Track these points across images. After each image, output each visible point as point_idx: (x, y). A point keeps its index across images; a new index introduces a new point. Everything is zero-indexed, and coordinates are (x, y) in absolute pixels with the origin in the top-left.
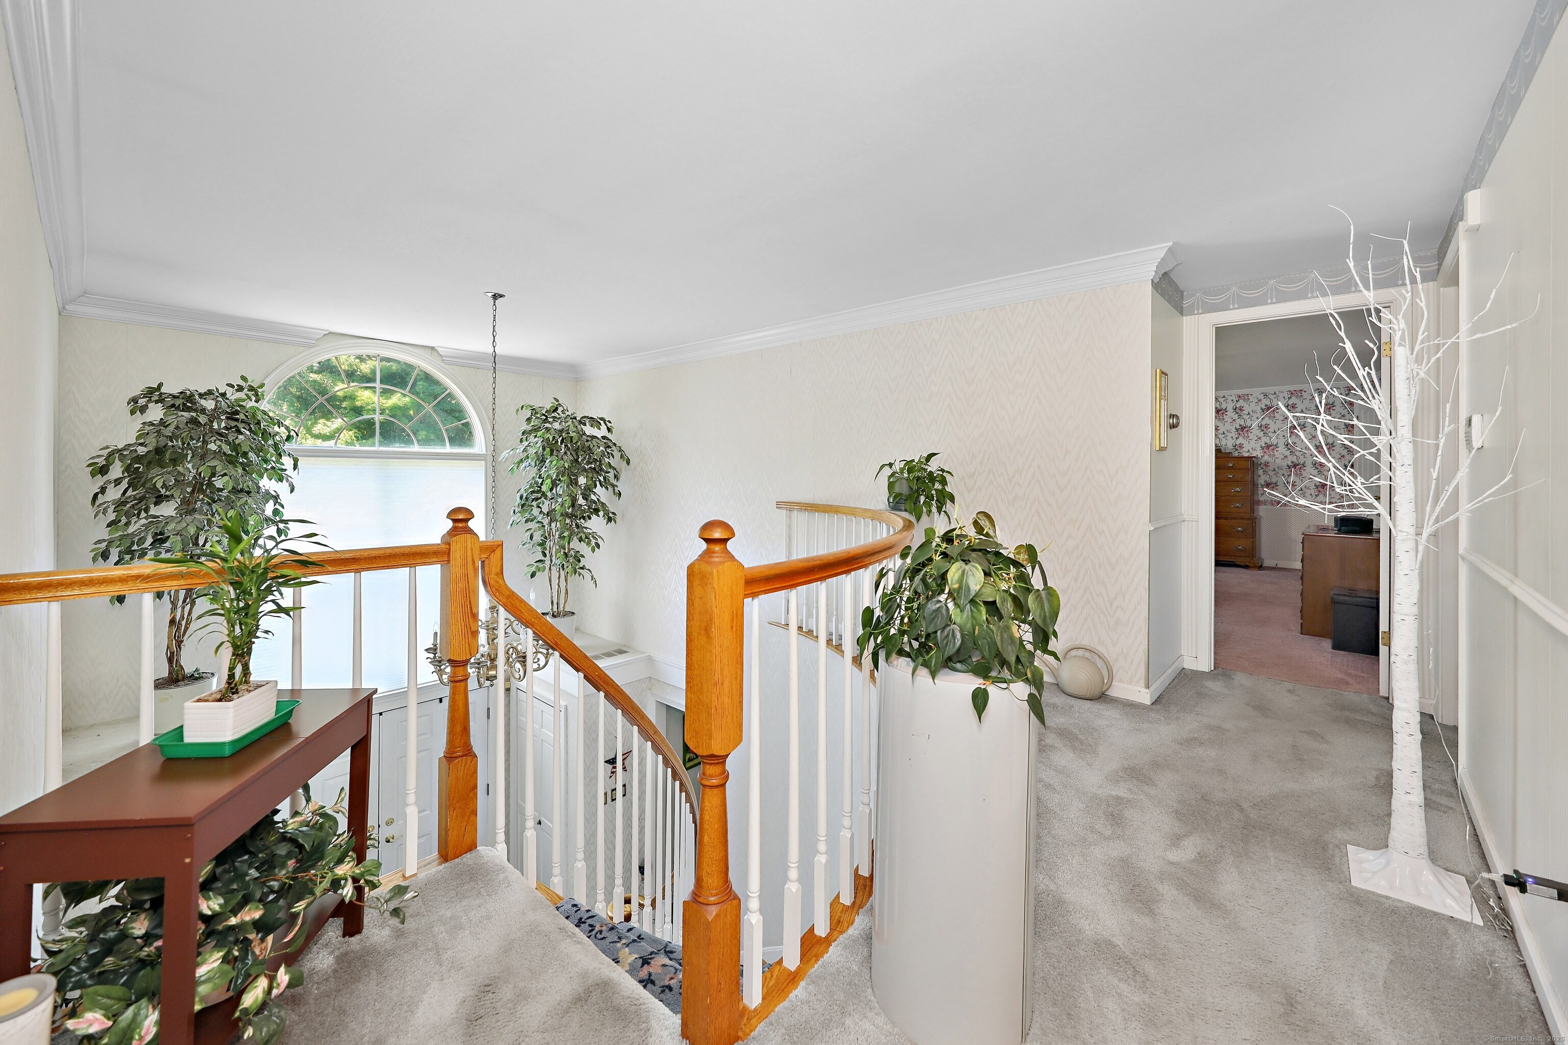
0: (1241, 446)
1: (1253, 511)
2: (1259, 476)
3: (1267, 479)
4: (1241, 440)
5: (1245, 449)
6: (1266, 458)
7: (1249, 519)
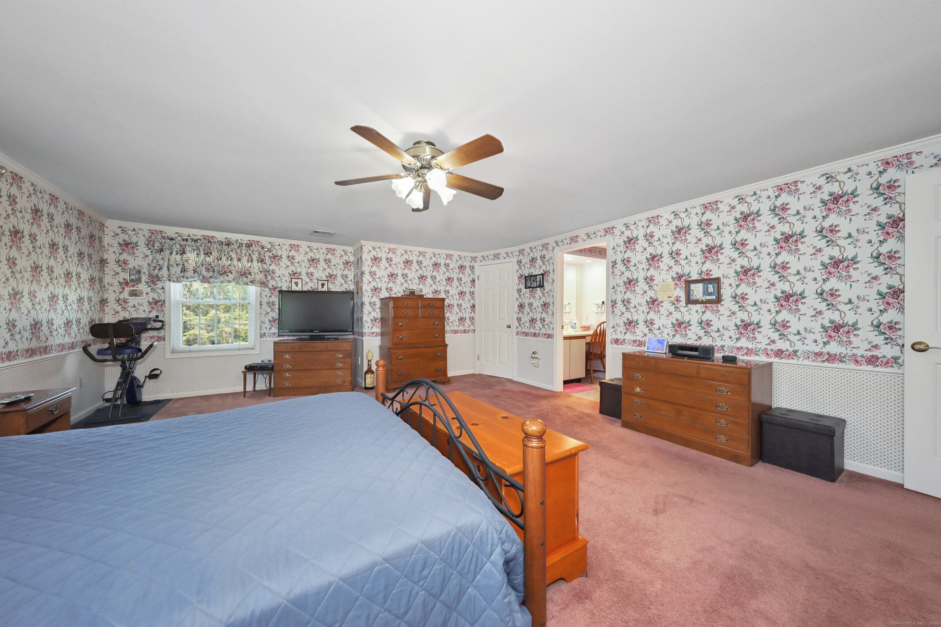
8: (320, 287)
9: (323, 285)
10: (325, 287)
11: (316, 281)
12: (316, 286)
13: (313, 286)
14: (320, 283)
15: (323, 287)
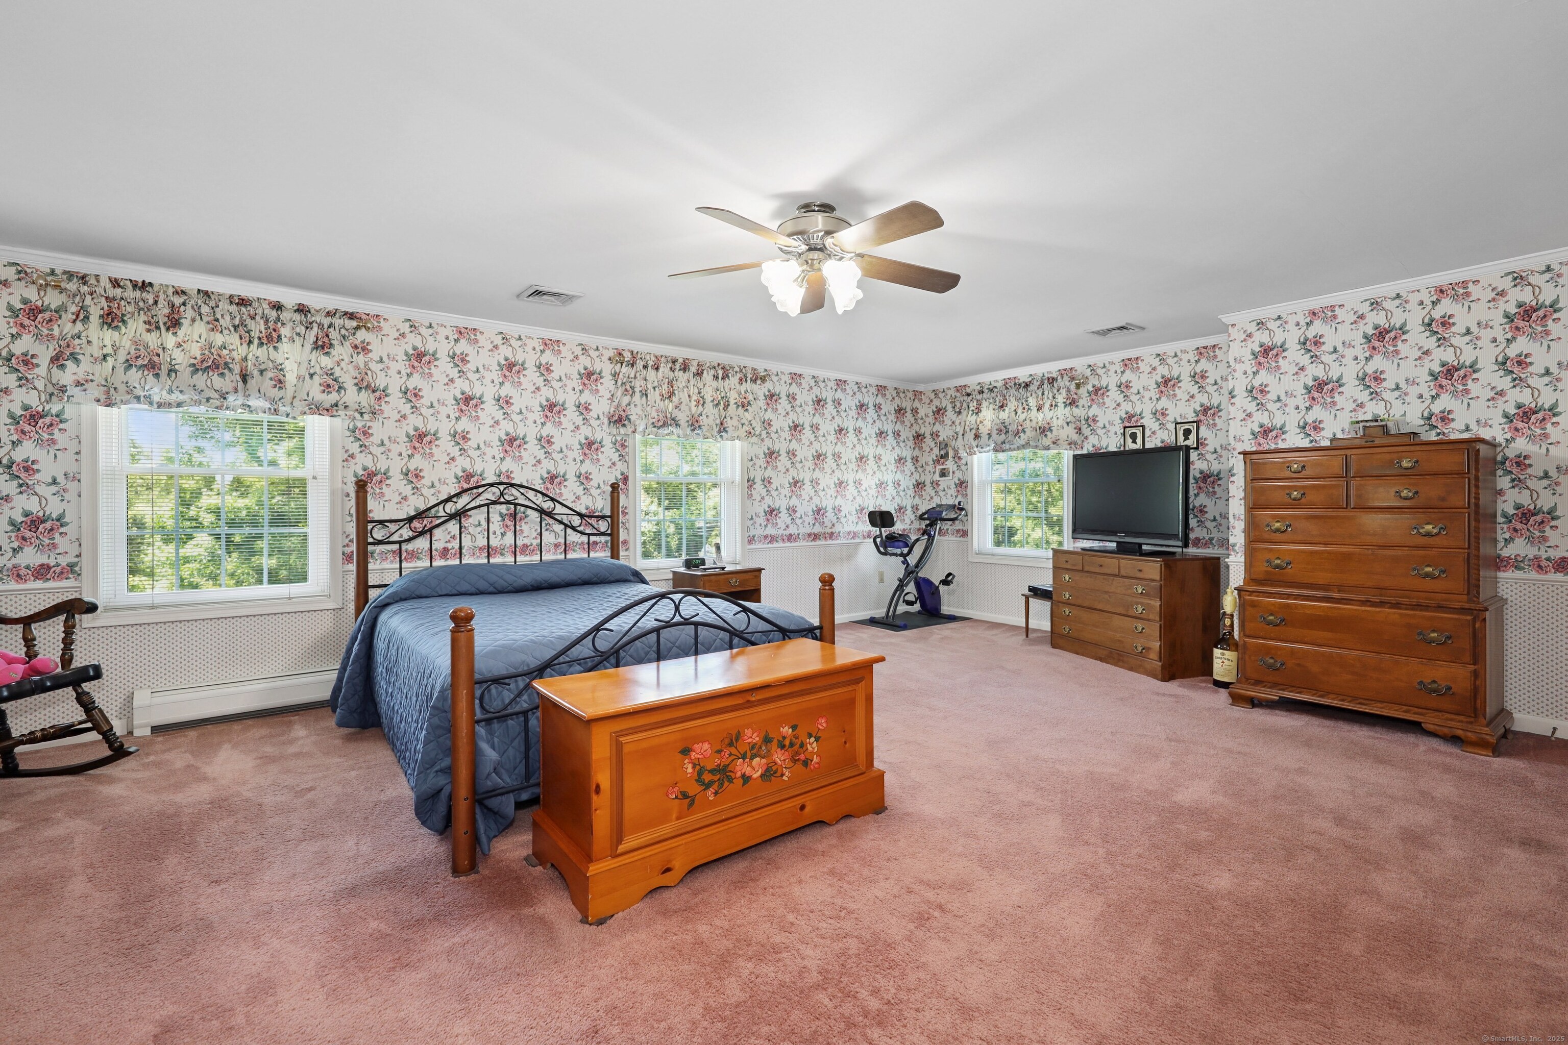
0: (1445, 417)
1: (1473, 586)
2: (1500, 493)
3: (1525, 499)
4: (1445, 402)
5: (1459, 425)
6: (1521, 445)
7: (1462, 611)
8: (1181, 438)
9: (1187, 433)
10: (1193, 437)
11: (1171, 427)
12: (1173, 438)
13: (1166, 438)
14: (1181, 429)
15: (1186, 438)
